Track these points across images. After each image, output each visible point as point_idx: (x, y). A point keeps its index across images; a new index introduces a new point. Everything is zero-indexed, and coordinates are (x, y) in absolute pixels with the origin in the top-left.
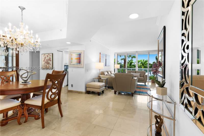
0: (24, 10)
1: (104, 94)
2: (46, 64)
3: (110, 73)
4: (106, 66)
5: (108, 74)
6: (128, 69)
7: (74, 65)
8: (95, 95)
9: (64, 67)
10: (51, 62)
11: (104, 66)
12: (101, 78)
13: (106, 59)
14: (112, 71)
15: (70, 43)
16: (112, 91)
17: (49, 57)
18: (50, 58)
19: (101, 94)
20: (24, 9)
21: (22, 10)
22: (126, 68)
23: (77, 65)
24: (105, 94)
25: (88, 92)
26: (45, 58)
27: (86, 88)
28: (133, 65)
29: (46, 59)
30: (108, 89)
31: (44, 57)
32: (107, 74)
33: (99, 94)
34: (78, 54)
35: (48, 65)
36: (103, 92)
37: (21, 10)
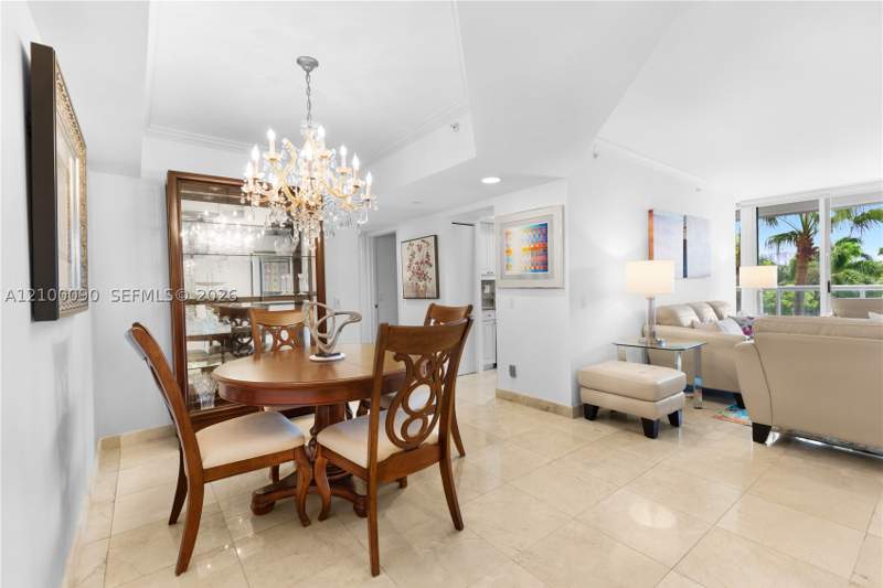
0: (315, 69)
1: (680, 430)
2: (415, 278)
3: (710, 315)
4: (685, 276)
5: (702, 320)
6: (835, 288)
7: (520, 277)
8: (627, 430)
9: (483, 288)
10: (431, 272)
11: (676, 279)
12: (660, 342)
13: (685, 241)
14: (723, 304)
15: (496, 180)
16: (733, 415)
17: (424, 252)
18: (428, 256)
19: (664, 427)
20: (315, 64)
21: (308, 71)
22: (823, 287)
23: (535, 277)
24: (688, 432)
25: (590, 412)
26: (413, 255)
27: (579, 388)
28: (856, 266)
29: (415, 261)
30: (706, 404)
31: (410, 252)
32: (697, 319)
33: (650, 429)
34: (534, 229)
35: (421, 284)
36: (674, 419)
37: (305, 73)
